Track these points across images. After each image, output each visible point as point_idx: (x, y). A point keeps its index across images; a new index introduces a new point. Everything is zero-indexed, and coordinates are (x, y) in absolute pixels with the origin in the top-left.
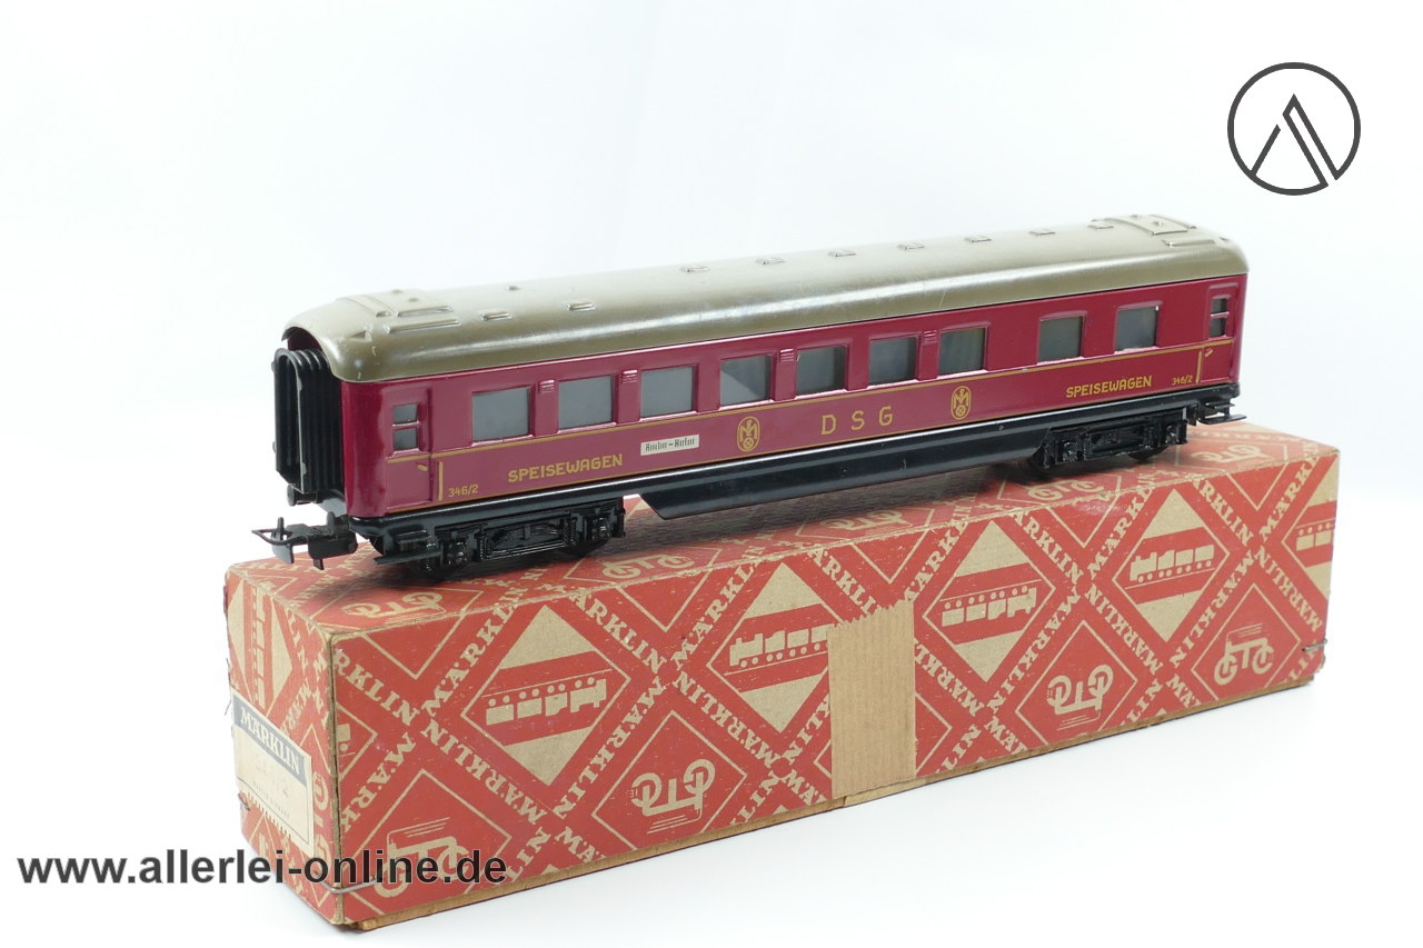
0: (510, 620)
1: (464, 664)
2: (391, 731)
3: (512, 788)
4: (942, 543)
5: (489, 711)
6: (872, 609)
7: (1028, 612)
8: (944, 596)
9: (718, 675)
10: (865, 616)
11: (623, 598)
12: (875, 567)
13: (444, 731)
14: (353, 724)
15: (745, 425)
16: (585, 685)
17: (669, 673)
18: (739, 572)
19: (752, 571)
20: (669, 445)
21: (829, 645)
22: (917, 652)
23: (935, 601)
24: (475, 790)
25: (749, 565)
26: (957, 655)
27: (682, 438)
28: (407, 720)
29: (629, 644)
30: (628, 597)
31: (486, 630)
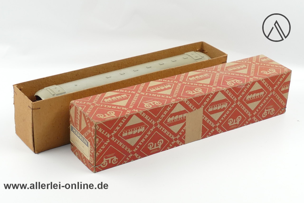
0: (128, 118)
1: (119, 126)
2: (105, 139)
3: (126, 147)
4: (209, 96)
5: (123, 134)
6: (195, 109)
7: (225, 107)
8: (209, 106)
9: (165, 124)
10: (194, 111)
11: (148, 112)
12: (196, 102)
13: (115, 138)
14: (99, 138)
16: (141, 128)
17: (156, 124)
18: (170, 105)
19: (173, 105)
21: (186, 117)
22: (203, 117)
23: (207, 107)
24: (120, 148)
25: (172, 104)
26: (211, 117)
28: (108, 137)
29: (149, 120)
30: (149, 112)
31: (123, 120)
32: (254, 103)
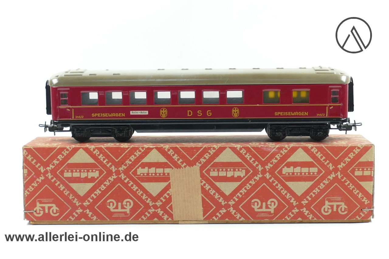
0: (71, 150)
1: (58, 160)
2: (38, 174)
3: (71, 195)
4: (209, 151)
5: (65, 173)
6: (185, 167)
7: (242, 177)
8: (211, 167)
9: (134, 176)
10: (183, 168)
11: (104, 150)
12: (186, 155)
13: (52, 176)
14: (28, 169)
15: (162, 110)
16: (92, 171)
17: (118, 173)
18: (140, 149)
19: (144, 149)
20: (139, 113)
21: (170, 174)
22: (202, 182)
23: (207, 168)
25: (144, 147)
26: (216, 186)
27: (143, 111)
28: (42, 171)
29: (106, 163)
30: (106, 150)
31: (64, 152)
32: (300, 183)
